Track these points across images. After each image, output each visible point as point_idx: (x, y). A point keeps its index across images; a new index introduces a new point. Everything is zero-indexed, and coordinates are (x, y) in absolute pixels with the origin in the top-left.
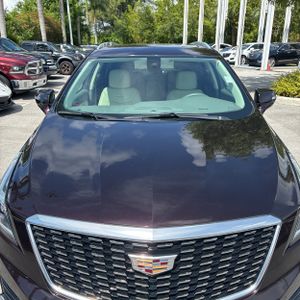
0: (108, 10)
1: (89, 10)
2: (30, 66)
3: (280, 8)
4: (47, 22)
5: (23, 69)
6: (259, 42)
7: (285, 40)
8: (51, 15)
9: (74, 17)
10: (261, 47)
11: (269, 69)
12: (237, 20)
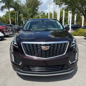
0: (28, 17)
1: (23, 17)
2: (9, 29)
3: (73, 16)
4: (11, 20)
5: (7, 30)
6: (68, 24)
7: (75, 24)
8: (12, 18)
9: (19, 19)
10: (69, 25)
11: (71, 31)
12: (62, 19)
